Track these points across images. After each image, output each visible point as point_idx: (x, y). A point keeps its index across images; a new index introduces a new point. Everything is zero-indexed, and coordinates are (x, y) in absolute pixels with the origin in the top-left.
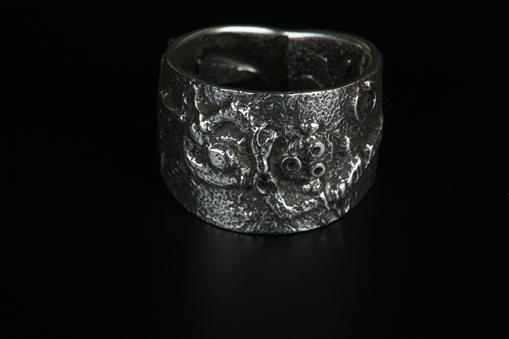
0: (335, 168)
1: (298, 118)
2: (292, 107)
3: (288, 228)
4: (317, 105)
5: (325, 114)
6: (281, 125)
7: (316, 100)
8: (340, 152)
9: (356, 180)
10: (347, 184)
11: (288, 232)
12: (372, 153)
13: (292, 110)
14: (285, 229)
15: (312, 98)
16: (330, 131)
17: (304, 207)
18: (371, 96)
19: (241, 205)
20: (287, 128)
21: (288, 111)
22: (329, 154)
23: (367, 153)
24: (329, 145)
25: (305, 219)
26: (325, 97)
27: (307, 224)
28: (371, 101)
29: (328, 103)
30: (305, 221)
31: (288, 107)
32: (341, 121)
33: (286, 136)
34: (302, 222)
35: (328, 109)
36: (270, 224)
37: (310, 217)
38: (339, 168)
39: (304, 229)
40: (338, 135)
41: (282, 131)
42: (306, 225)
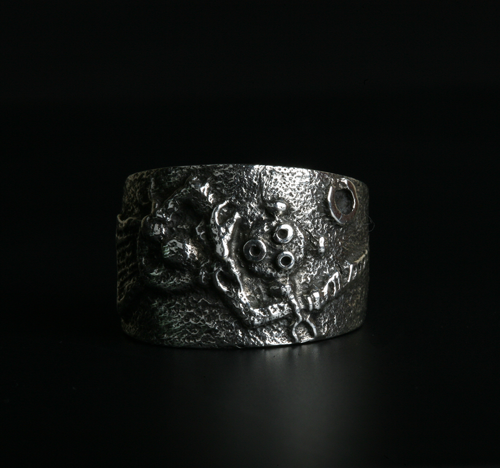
0: (308, 272)
1: (262, 195)
2: (255, 180)
3: (255, 339)
4: (284, 183)
5: (293, 196)
6: (243, 203)
7: (283, 176)
8: (313, 251)
9: (333, 294)
10: (322, 294)
11: (254, 343)
12: (353, 275)
13: (255, 184)
14: (251, 340)
15: (278, 173)
16: (299, 220)
17: (272, 311)
18: (349, 202)
20: (250, 206)
21: (251, 185)
22: (299, 246)
23: (346, 271)
24: (298, 235)
25: (275, 330)
26: (293, 175)
28: (349, 206)
29: (297, 183)
30: (275, 333)
31: (250, 180)
32: (314, 212)
33: (249, 216)
34: (271, 334)
35: (296, 189)
36: (233, 334)
37: (280, 329)
38: (312, 273)
39: (274, 343)
40: (310, 229)
41: (245, 209)
42: (275, 338)
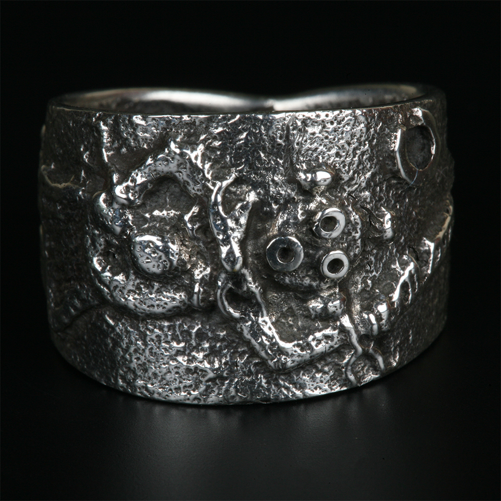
0: (367, 272)
1: (292, 162)
2: (281, 138)
3: (287, 389)
4: (327, 138)
5: (341, 157)
6: (262, 176)
7: (324, 127)
8: (375, 238)
9: (407, 300)
10: (390, 305)
11: (287, 397)
12: (435, 258)
13: (280, 144)
14: (281, 391)
15: (316, 122)
16: (352, 192)
17: (313, 344)
18: (425, 141)
19: (198, 348)
20: (273, 181)
21: (273, 146)
22: (354, 237)
23: (425, 255)
24: (352, 218)
25: (318, 371)
26: (339, 123)
27: (322, 382)
28: (426, 150)
29: (347, 137)
30: (318, 376)
31: (273, 139)
32: (373, 175)
33: (272, 197)
34: (313, 378)
35: (346, 146)
36: (253, 382)
37: (326, 369)
38: (374, 273)
39: (318, 392)
40: (369, 203)
41: (265, 187)
42: (320, 384)
